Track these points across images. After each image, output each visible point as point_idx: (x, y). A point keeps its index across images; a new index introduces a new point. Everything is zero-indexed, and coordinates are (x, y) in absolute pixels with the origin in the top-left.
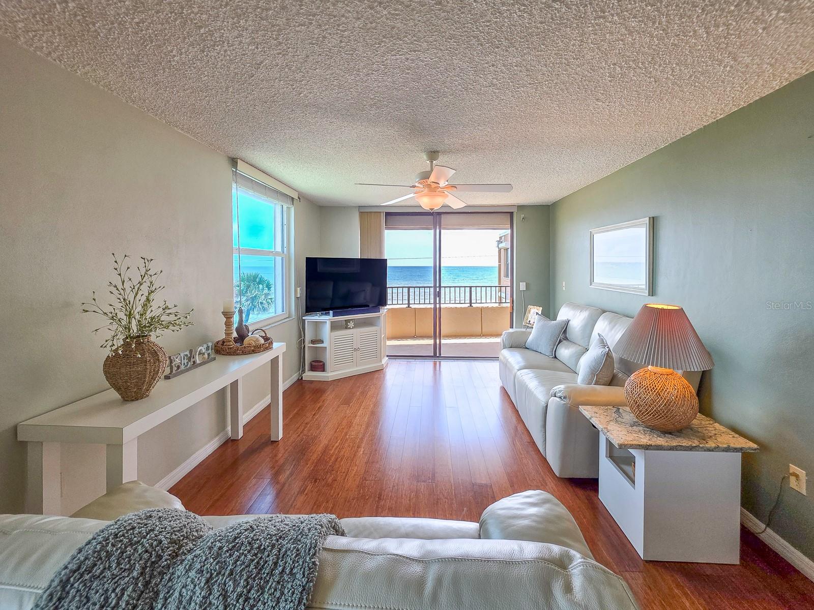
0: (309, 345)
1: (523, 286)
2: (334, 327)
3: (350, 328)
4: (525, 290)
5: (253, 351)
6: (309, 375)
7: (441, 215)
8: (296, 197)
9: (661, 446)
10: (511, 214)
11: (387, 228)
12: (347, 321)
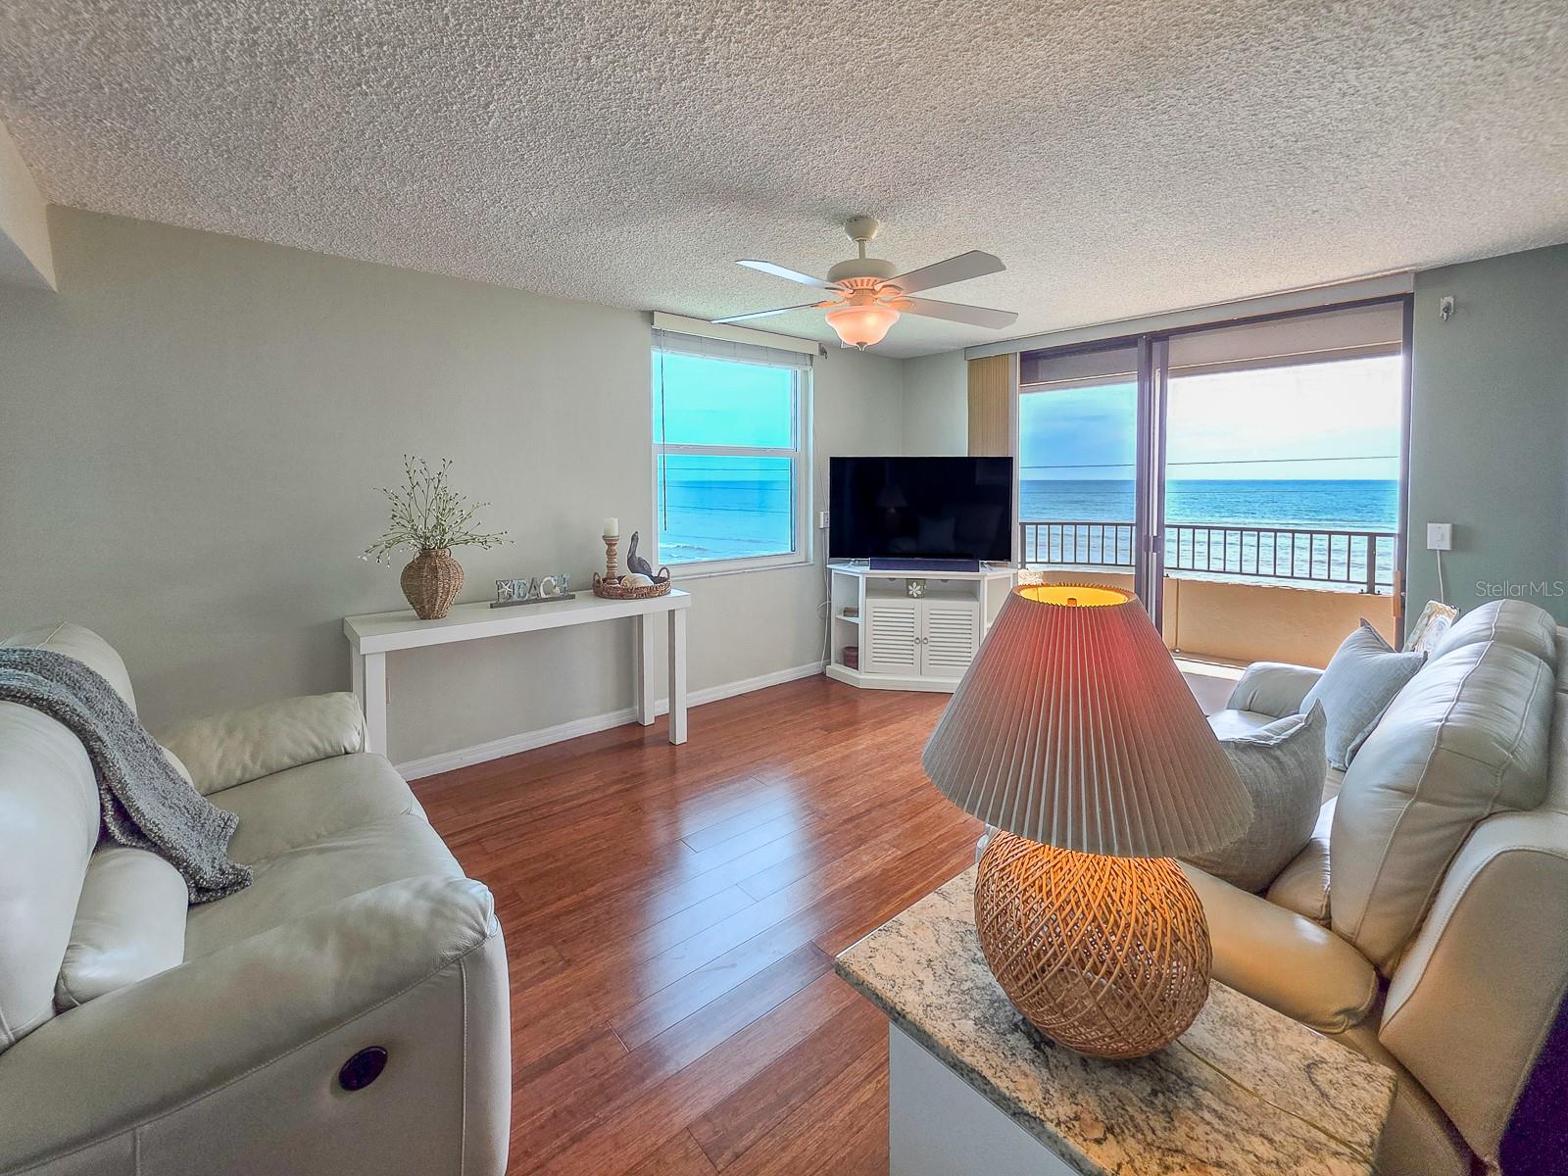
0: (839, 617)
1: (1439, 536)
2: (874, 589)
3: (912, 596)
4: (1449, 549)
5: (622, 595)
6: (838, 670)
7: (1166, 338)
8: (816, 351)
9: (930, 1037)
10: (1407, 300)
11: (1023, 391)
12: (910, 581)
